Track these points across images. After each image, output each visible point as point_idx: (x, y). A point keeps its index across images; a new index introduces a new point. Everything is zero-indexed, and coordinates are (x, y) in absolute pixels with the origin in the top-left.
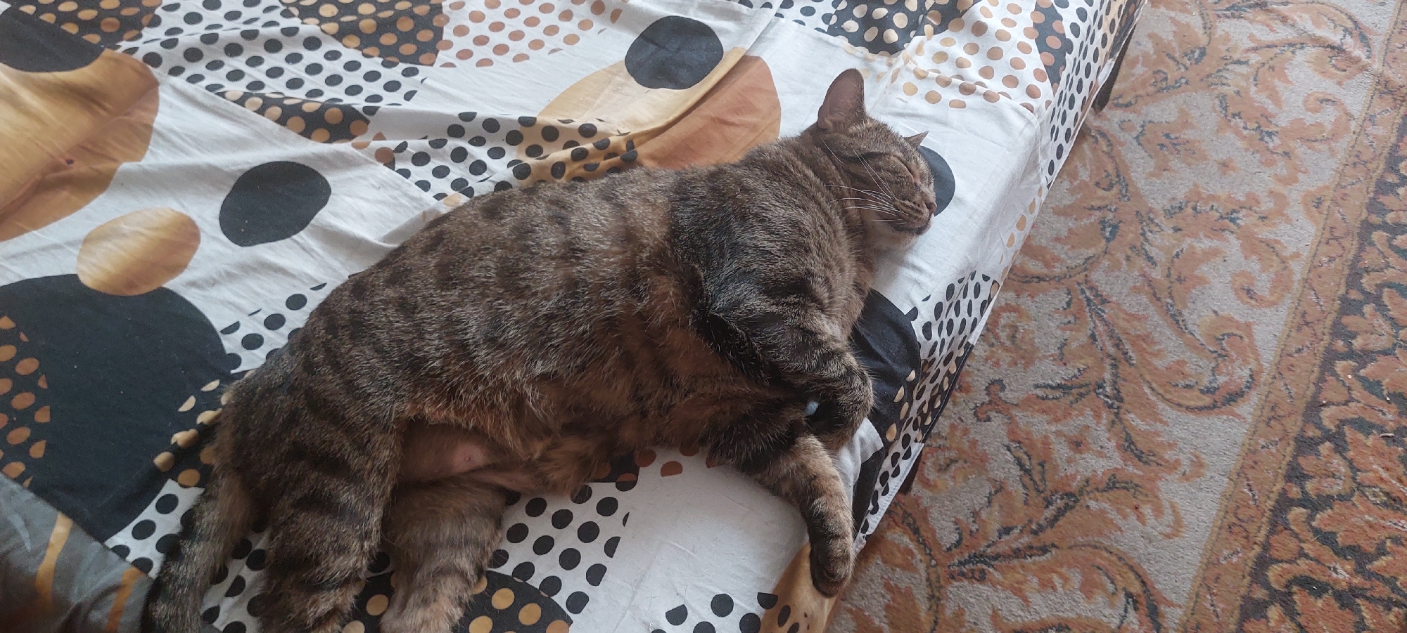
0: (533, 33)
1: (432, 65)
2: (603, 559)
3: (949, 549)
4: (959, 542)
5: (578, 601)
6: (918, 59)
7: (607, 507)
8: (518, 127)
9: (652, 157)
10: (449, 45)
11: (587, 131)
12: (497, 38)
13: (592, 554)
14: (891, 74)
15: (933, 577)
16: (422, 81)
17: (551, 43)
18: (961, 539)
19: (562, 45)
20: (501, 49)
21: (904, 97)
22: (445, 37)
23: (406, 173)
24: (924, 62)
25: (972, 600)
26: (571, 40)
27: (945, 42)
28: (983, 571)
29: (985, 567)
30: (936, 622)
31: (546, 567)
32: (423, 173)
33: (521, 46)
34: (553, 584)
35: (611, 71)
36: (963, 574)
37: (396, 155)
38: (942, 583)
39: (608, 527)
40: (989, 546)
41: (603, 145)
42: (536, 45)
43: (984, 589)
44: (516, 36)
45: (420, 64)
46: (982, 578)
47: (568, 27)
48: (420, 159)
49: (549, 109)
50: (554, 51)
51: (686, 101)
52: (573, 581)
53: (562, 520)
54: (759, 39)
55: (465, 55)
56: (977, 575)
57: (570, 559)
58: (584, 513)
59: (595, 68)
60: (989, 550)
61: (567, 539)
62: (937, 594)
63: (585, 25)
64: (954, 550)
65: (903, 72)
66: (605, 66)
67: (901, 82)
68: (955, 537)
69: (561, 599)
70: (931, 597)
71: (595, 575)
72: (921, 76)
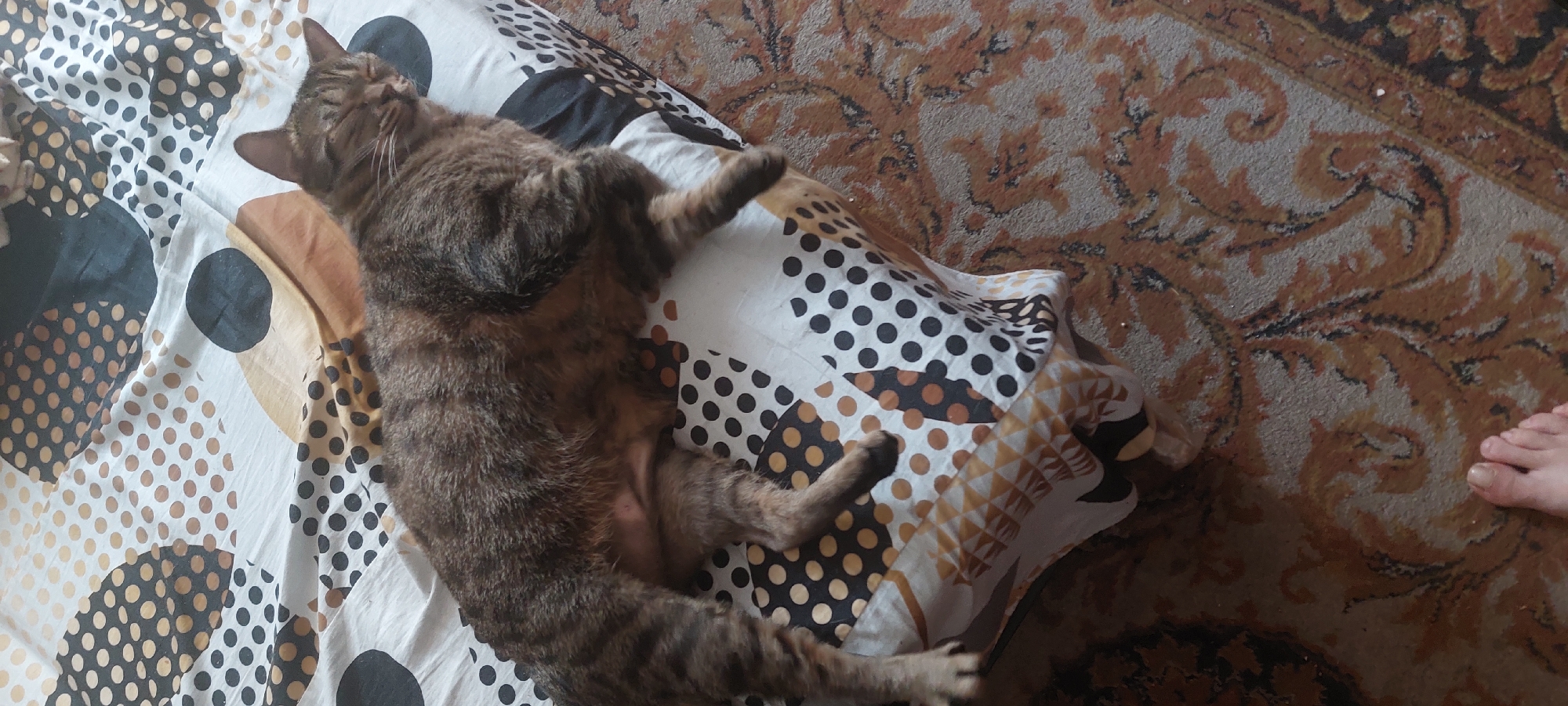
0: (199, 450)
1: (232, 555)
2: (748, 374)
3: (761, 69)
4: (756, 59)
5: (783, 395)
6: (248, 42)
7: (702, 370)
8: (309, 462)
9: (349, 324)
10: (209, 538)
11: (317, 390)
12: (204, 487)
13: (743, 383)
14: (266, 72)
15: (787, 87)
16: (250, 564)
17: (210, 430)
18: (752, 57)
19: (215, 419)
20: (217, 483)
21: (292, 60)
22: (201, 543)
23: (356, 576)
24: (253, 36)
25: (810, 51)
26: (209, 409)
27: (230, 11)
28: (783, 39)
29: (779, 36)
30: (829, 89)
31: (752, 425)
32: (355, 559)
33: (215, 463)
34: (767, 418)
35: (247, 367)
36: (785, 58)
37: (334, 587)
38: (792, 79)
39: (720, 369)
40: (760, 30)
41: (333, 373)
42: (213, 446)
43: (800, 39)
44: (201, 468)
45: (231, 567)
46: (789, 40)
47: (194, 412)
48: (340, 561)
49: (289, 431)
50: (221, 428)
51: (286, 288)
52: (766, 400)
53: (711, 411)
54: (218, 208)
55: (222, 522)
56: (786, 45)
57: (746, 403)
58: (706, 390)
59: (243, 384)
60: (764, 30)
61: (728, 406)
62: (803, 85)
63: (192, 395)
64: (763, 64)
65: (264, 58)
66: (242, 374)
67: (275, 62)
68: (750, 63)
69: (780, 410)
70: (805, 91)
71: (761, 379)
72: (269, 40)
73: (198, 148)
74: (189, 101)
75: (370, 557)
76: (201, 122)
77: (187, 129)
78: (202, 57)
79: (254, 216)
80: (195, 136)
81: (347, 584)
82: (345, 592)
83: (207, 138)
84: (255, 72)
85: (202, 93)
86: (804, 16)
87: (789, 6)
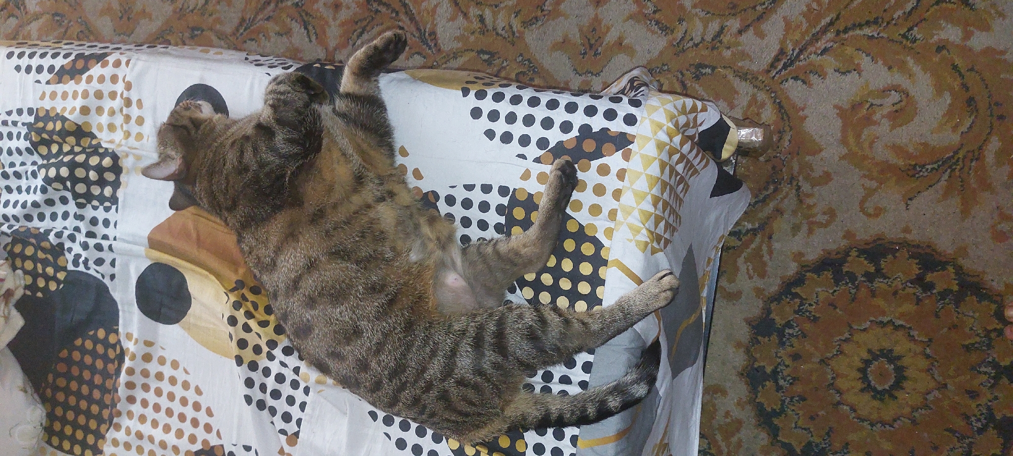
0: (179, 391)
1: (222, 446)
2: (478, 188)
3: (424, 57)
4: (418, 53)
5: (503, 191)
6: (117, 141)
7: (450, 200)
8: (245, 366)
9: (236, 271)
10: (205, 442)
11: (233, 321)
12: (189, 412)
13: (477, 196)
14: (134, 151)
15: (444, 60)
16: (235, 445)
17: (180, 376)
18: (416, 53)
19: (181, 369)
20: (197, 407)
21: (145, 138)
22: (200, 447)
23: (299, 422)
24: (118, 136)
25: (448, 34)
26: (175, 365)
27: (100, 128)
28: (430, 35)
29: (427, 34)
30: (467, 50)
31: (493, 218)
32: (295, 411)
33: (191, 396)
34: (500, 209)
35: (188, 329)
36: (435, 45)
37: (289, 434)
38: (444, 54)
39: (460, 195)
40: (414, 36)
41: (237, 306)
42: (186, 385)
43: (439, 31)
44: (184, 402)
45: (224, 453)
46: (433, 33)
47: (167, 371)
48: (287, 417)
49: (226, 355)
50: (186, 372)
51: (193, 271)
52: (495, 199)
53: (466, 222)
54: (135, 243)
55: (208, 428)
56: (433, 37)
57: (484, 207)
58: (458, 211)
59: (190, 340)
60: (417, 35)
61: (475, 214)
62: (452, 55)
63: (162, 361)
64: (424, 54)
65: (129, 145)
66: (186, 334)
67: (136, 144)
68: (416, 57)
69: (505, 201)
70: (455, 58)
71: (487, 189)
72: (128, 134)
73: (111, 216)
74: (96, 191)
75: (303, 406)
76: (107, 199)
77: (101, 208)
78: (94, 161)
79: (158, 237)
80: (107, 209)
81: (297, 429)
82: (297, 434)
83: (114, 207)
84: (127, 156)
85: (102, 183)
86: (436, 17)
87: (425, 15)
